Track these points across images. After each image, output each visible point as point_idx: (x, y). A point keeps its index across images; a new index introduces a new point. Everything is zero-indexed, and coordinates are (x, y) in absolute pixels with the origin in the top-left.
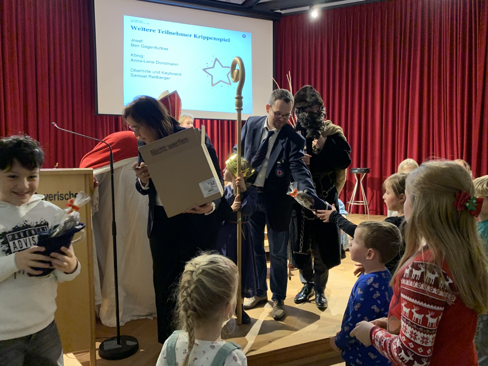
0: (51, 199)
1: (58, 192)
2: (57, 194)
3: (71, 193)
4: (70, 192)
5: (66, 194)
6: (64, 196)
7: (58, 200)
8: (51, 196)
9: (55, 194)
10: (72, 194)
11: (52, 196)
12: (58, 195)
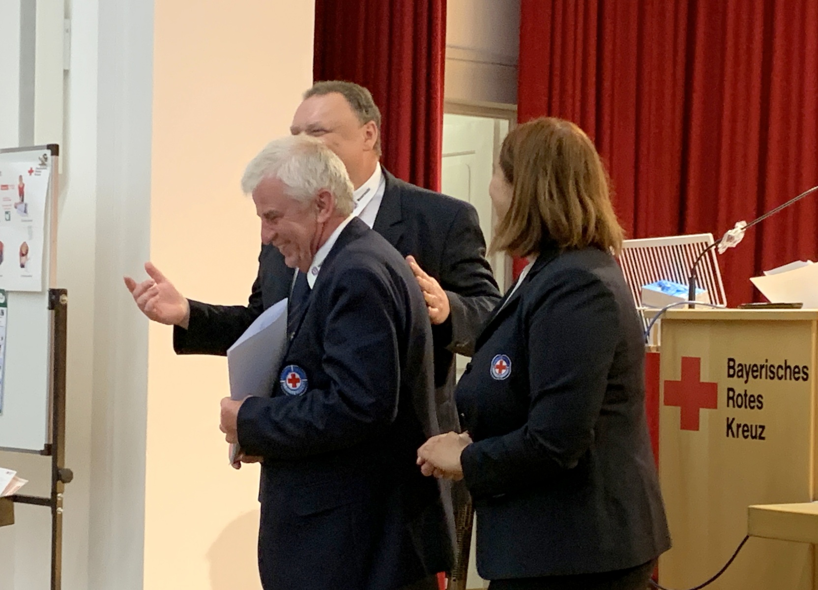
0: (755, 374)
1: (767, 361)
3: (788, 364)
4: (786, 361)
5: (780, 367)
6: (775, 371)
7: (766, 378)
8: (755, 369)
10: (789, 367)
11: (757, 367)
12: (767, 366)
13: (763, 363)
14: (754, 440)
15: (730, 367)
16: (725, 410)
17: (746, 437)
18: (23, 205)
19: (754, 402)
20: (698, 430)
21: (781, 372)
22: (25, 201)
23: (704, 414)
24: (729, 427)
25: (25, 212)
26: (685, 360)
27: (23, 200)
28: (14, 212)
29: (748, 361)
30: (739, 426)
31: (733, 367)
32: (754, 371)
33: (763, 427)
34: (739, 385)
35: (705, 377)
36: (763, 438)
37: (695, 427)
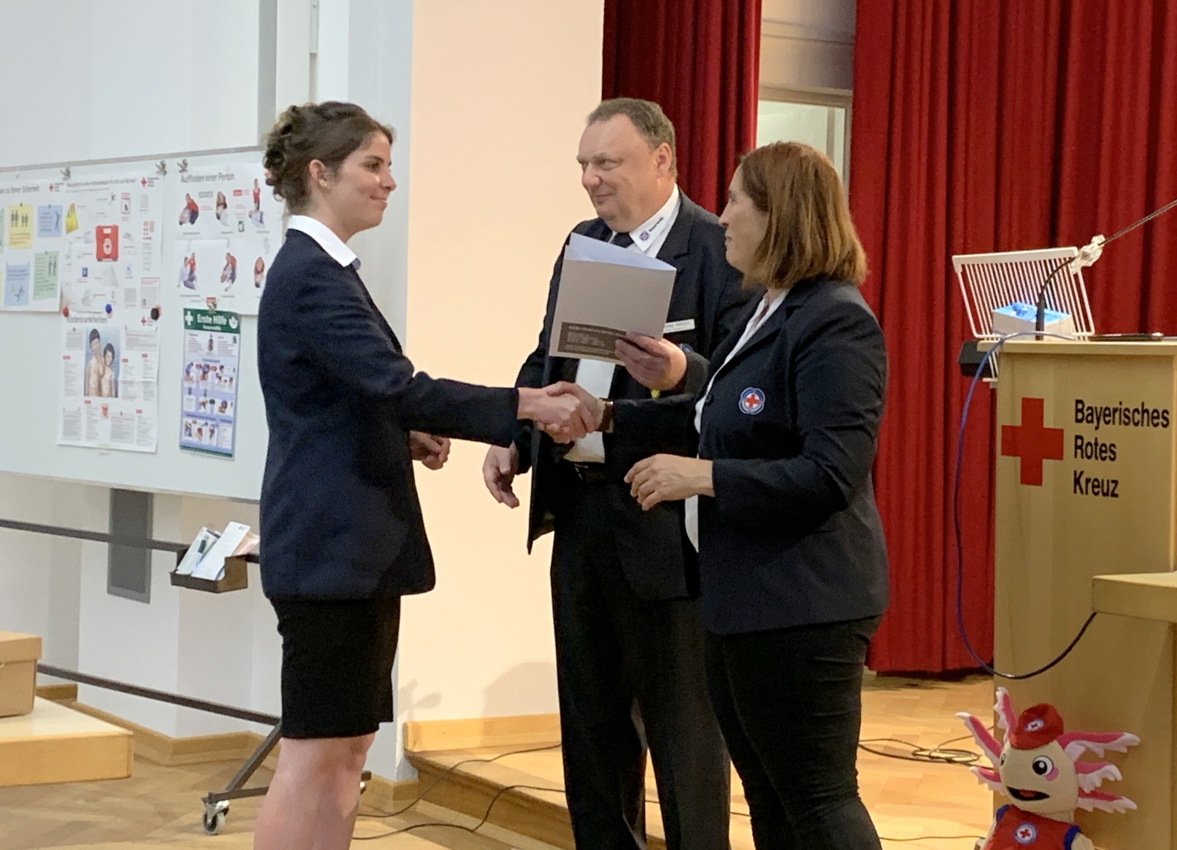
0: (1107, 419)
1: (1121, 403)
2: (1119, 407)
3: (1145, 408)
4: (1143, 404)
5: (1136, 410)
6: (1130, 415)
7: (1120, 424)
8: (1107, 412)
9: (1116, 407)
10: (1147, 411)
11: (1110, 411)
12: (1121, 409)
13: (1117, 405)
14: (1106, 498)
15: (1078, 411)
16: (1072, 462)
17: (1096, 494)
18: (259, 214)
19: (1105, 452)
20: (1040, 484)
21: (1138, 417)
22: (261, 209)
23: (1048, 464)
24: (1077, 481)
25: (261, 221)
26: (1026, 402)
27: (258, 208)
28: (247, 221)
29: (1098, 404)
30: (1088, 481)
31: (1081, 411)
32: (1105, 415)
33: (1116, 483)
34: (1088, 432)
35: (1049, 422)
36: (1115, 495)
37: (1038, 481)
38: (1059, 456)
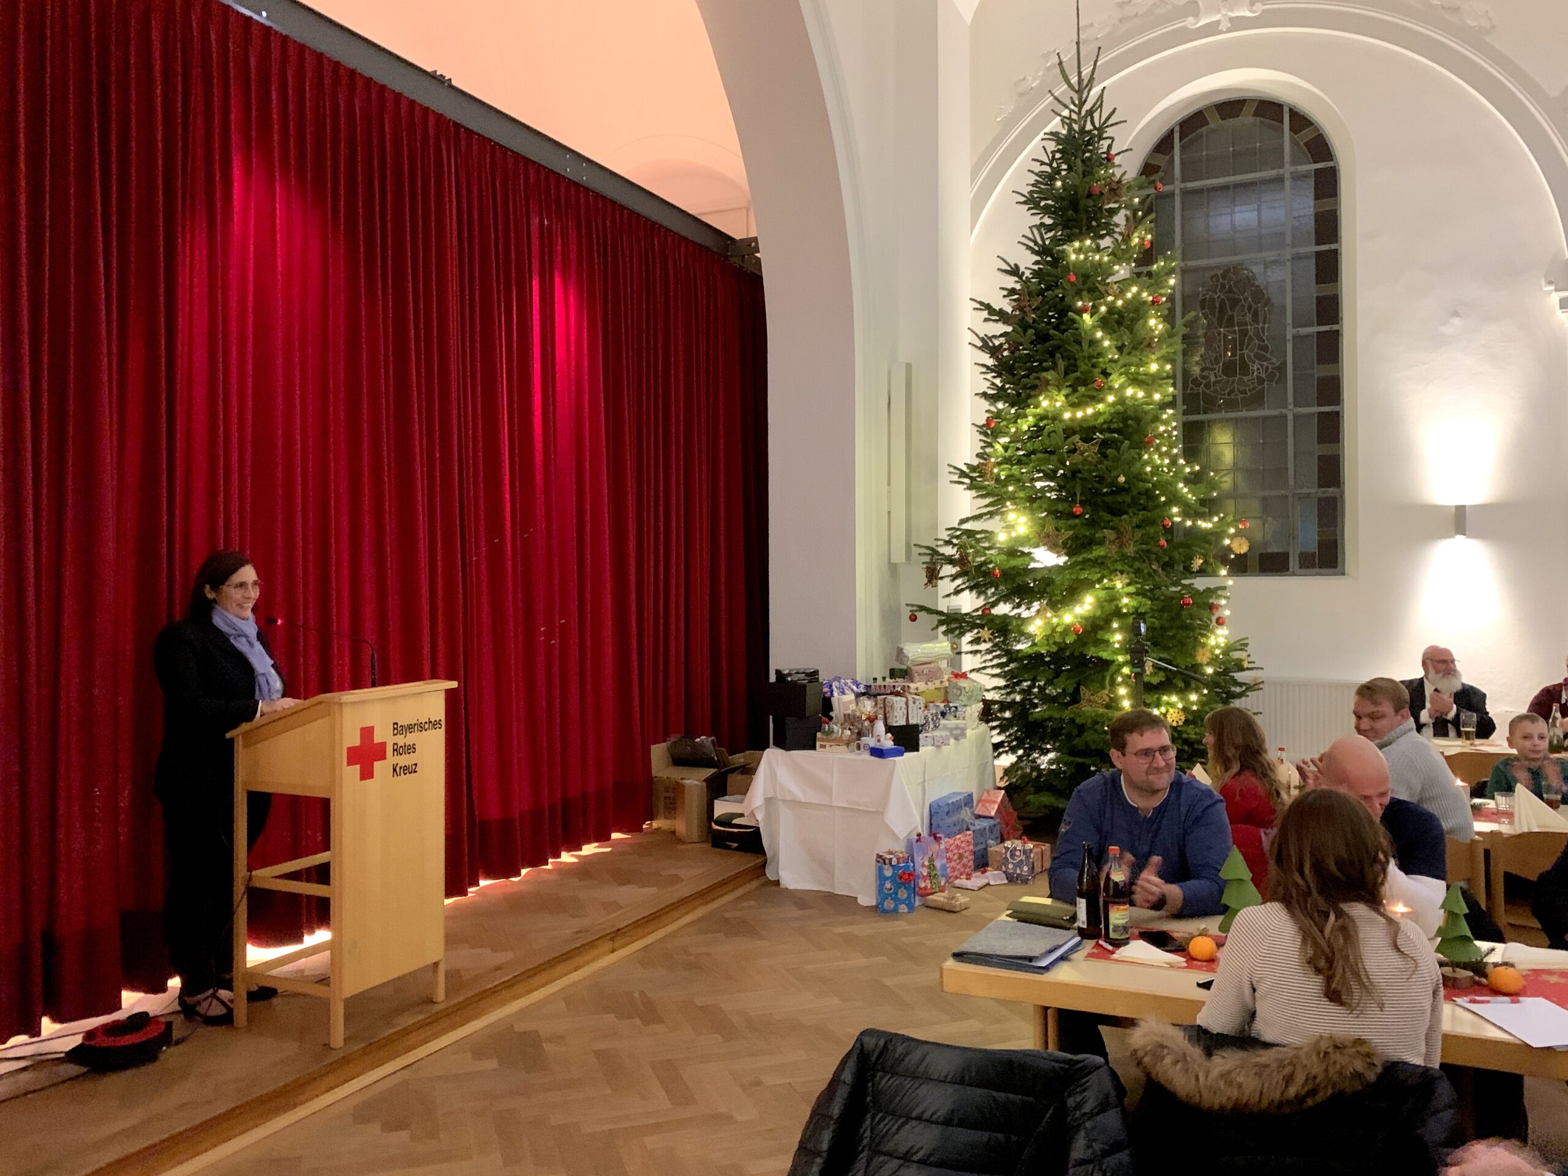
3: (430, 720)
10: (431, 722)
12: (418, 724)
13: (415, 722)
14: (412, 775)
15: (394, 729)
16: (391, 759)
17: (405, 774)
19: (411, 749)
20: (372, 777)
21: (427, 726)
23: (377, 765)
24: (395, 770)
26: (362, 729)
29: (405, 723)
30: (401, 768)
31: (397, 729)
32: (410, 728)
33: (416, 765)
34: (401, 740)
35: (378, 739)
36: (415, 772)
37: (371, 776)
38: (382, 756)
